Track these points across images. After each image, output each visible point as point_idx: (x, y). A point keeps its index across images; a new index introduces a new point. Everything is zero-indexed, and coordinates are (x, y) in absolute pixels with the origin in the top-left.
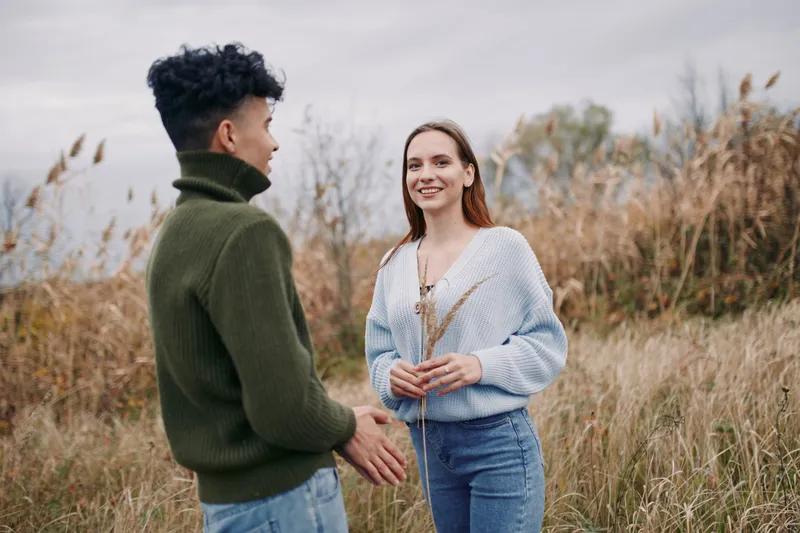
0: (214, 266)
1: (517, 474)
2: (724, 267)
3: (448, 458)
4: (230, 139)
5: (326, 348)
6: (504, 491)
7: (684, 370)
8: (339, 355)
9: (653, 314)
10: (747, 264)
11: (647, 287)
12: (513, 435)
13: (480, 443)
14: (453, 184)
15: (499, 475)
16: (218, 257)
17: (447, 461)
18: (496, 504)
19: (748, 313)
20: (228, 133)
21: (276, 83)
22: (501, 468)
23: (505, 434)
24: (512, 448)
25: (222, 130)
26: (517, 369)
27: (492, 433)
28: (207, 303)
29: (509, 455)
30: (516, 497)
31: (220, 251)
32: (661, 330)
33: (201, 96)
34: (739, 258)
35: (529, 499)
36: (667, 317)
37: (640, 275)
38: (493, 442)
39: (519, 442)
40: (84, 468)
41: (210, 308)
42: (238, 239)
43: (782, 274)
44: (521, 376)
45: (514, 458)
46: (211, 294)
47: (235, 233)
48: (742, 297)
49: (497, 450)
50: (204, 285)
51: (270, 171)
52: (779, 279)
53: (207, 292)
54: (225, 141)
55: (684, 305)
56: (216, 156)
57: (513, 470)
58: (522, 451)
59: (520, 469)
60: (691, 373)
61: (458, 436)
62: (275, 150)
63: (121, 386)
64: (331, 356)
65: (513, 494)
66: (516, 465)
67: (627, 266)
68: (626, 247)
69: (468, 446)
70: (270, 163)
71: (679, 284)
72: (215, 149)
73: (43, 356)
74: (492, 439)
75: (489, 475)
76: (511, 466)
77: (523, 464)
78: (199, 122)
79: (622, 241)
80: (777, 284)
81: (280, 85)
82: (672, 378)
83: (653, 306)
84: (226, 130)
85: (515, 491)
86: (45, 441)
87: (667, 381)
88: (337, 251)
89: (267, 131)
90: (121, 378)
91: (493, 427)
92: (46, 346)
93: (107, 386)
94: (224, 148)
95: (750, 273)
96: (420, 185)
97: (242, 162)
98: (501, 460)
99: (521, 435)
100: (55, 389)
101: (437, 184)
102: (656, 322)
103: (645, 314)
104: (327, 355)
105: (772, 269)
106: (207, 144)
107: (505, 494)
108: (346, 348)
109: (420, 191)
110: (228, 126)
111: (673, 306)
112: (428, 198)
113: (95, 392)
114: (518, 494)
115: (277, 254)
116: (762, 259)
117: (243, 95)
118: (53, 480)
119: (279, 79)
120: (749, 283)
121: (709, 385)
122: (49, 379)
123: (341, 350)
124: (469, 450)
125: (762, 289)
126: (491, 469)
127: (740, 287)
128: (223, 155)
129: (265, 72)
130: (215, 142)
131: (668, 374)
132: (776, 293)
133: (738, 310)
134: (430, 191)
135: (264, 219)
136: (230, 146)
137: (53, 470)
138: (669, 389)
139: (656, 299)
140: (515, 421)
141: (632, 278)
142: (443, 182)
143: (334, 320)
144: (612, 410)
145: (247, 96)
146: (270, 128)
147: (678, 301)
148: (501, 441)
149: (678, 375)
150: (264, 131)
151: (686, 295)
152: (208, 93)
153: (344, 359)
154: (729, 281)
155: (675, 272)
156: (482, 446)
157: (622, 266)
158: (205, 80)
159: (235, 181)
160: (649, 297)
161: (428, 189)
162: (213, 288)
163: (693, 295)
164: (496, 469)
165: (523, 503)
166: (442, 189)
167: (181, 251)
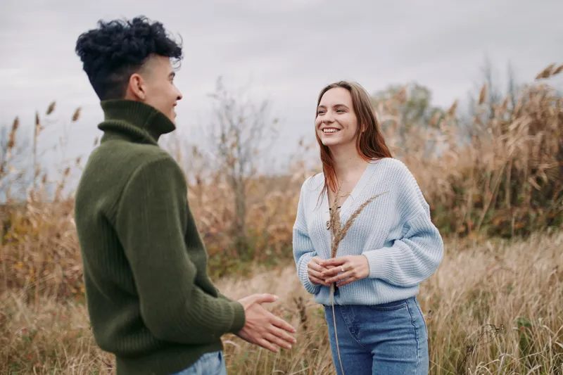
0: (122, 192)
1: (411, 345)
2: (515, 202)
3: (357, 330)
4: (141, 89)
5: (226, 254)
6: (401, 357)
7: (489, 277)
8: (234, 258)
9: (462, 235)
10: (531, 201)
11: (458, 215)
12: (408, 316)
13: (383, 321)
14: (348, 126)
15: (396, 345)
16: (125, 186)
17: (356, 333)
18: (395, 366)
19: (533, 236)
20: (138, 84)
21: (176, 45)
22: (400, 340)
23: (403, 315)
24: (408, 326)
25: (133, 82)
26: (398, 266)
27: (393, 314)
28: (115, 223)
29: (406, 331)
30: (411, 362)
31: (127, 181)
32: (468, 247)
33: (114, 55)
34: (524, 196)
35: (419, 364)
36: (473, 237)
37: (454, 206)
38: (394, 321)
39: (413, 322)
40: (44, 338)
41: (117, 227)
42: (141, 172)
43: (557, 209)
44: (401, 271)
45: (409, 333)
46: (118, 216)
47: (140, 168)
48: (528, 224)
49: (396, 327)
50: (113, 208)
51: (175, 116)
52: (555, 213)
53: (116, 213)
54: (136, 90)
55: (485, 229)
56: (130, 102)
57: (408, 342)
58: (416, 329)
59: (413, 341)
60: (495, 279)
61: (368, 315)
62: (179, 98)
63: (76, 277)
64: (229, 259)
65: (408, 360)
66: (411, 339)
67: (444, 200)
68: (443, 186)
69: (374, 322)
70: (176, 109)
71: (482, 214)
72: (129, 97)
73: (21, 253)
74: (392, 318)
75: (389, 345)
76: (407, 339)
77: (415, 338)
78: (115, 77)
79: (440, 182)
80: (553, 215)
81: (179, 46)
82: (481, 282)
83: (462, 229)
84: (136, 82)
85: (409, 357)
86: (17, 317)
87: (477, 285)
88: (235, 184)
89: (172, 83)
90: (77, 272)
91: (394, 309)
92: (23, 247)
93: (65, 277)
94: (136, 96)
95: (535, 208)
96: (323, 126)
97: (152, 109)
98: (399, 334)
99: (414, 317)
100: (28, 278)
101: (335, 125)
102: (465, 241)
103: (456, 235)
104: (226, 258)
105: (550, 205)
106: (121, 93)
107: (402, 360)
108: (240, 253)
109: (323, 130)
110: (138, 79)
111: (478, 228)
112: (328, 135)
113: (57, 281)
114: (412, 360)
115: (173, 185)
116: (542, 197)
117: (147, 54)
118: (19, 347)
119: (178, 42)
120: (533, 214)
121: (509, 289)
122: (24, 270)
123: (235, 254)
124: (374, 325)
125: (542, 219)
126: (391, 340)
127: (527, 217)
128: (137, 102)
129: (165, 35)
130: (128, 92)
131: (477, 280)
132: (552, 222)
133: (524, 233)
134: (329, 130)
135: (164, 157)
136: (140, 94)
137: (19, 339)
138: (478, 291)
139: (465, 224)
140: (410, 306)
141: (446, 208)
142: (340, 124)
143: (232, 233)
144: (437, 306)
145: (152, 55)
146: (174, 81)
147: (481, 226)
148: (399, 320)
149: (485, 281)
150: (169, 83)
151: (487, 221)
152: (119, 54)
153: (238, 261)
154: (517, 212)
155: (479, 205)
156: (384, 323)
157: (440, 200)
158: (115, 44)
159: (147, 123)
160: (459, 222)
161: (328, 128)
162: (120, 210)
163: (491, 223)
164: (395, 340)
165: (416, 367)
166: (339, 130)
167: (98, 180)
